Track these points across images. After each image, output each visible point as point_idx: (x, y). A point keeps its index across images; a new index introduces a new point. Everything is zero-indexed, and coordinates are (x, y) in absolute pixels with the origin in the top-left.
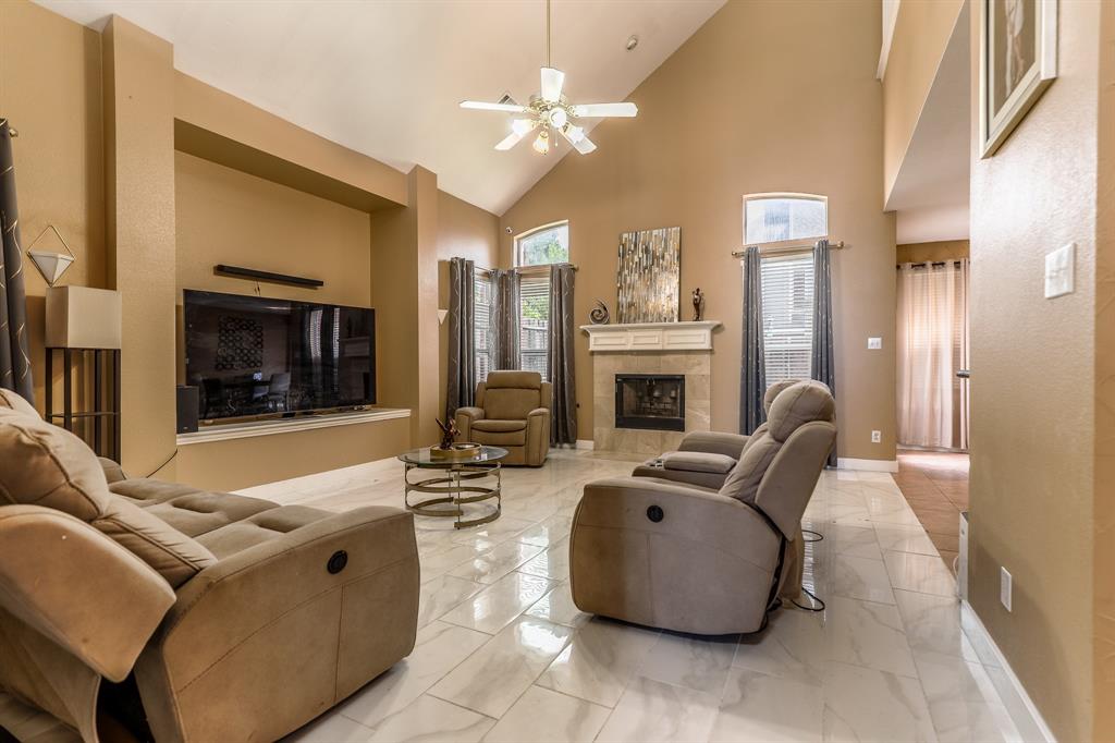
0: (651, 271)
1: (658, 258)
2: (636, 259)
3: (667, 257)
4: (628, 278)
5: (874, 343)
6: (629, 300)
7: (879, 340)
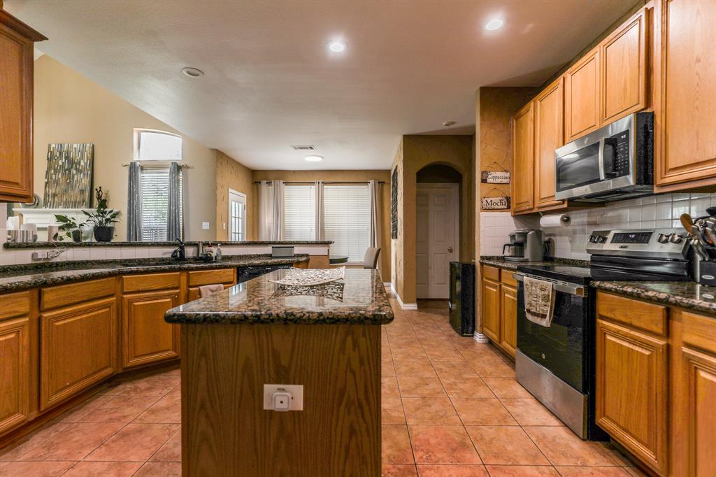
0: (70, 172)
1: (76, 164)
2: (60, 163)
3: (82, 163)
4: (54, 176)
5: (206, 225)
6: (54, 192)
7: (208, 223)
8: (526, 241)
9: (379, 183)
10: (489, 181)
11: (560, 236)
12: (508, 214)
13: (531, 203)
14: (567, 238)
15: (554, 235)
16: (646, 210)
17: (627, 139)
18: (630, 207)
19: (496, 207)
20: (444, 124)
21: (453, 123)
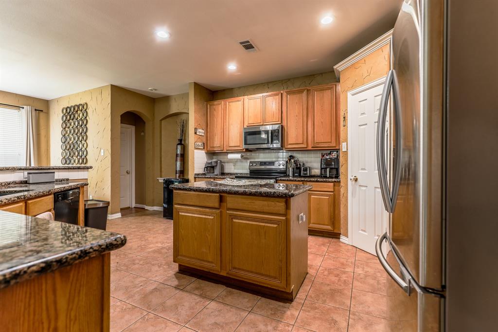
8: (216, 166)
9: (36, 110)
10: (198, 133)
11: (228, 163)
12: (203, 152)
13: (222, 148)
14: (232, 164)
15: (224, 163)
16: (269, 154)
17: (278, 132)
18: (263, 153)
19: (200, 148)
20: (150, 89)
21: (156, 90)
